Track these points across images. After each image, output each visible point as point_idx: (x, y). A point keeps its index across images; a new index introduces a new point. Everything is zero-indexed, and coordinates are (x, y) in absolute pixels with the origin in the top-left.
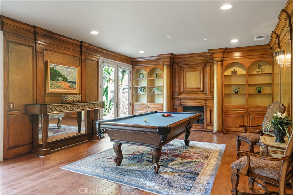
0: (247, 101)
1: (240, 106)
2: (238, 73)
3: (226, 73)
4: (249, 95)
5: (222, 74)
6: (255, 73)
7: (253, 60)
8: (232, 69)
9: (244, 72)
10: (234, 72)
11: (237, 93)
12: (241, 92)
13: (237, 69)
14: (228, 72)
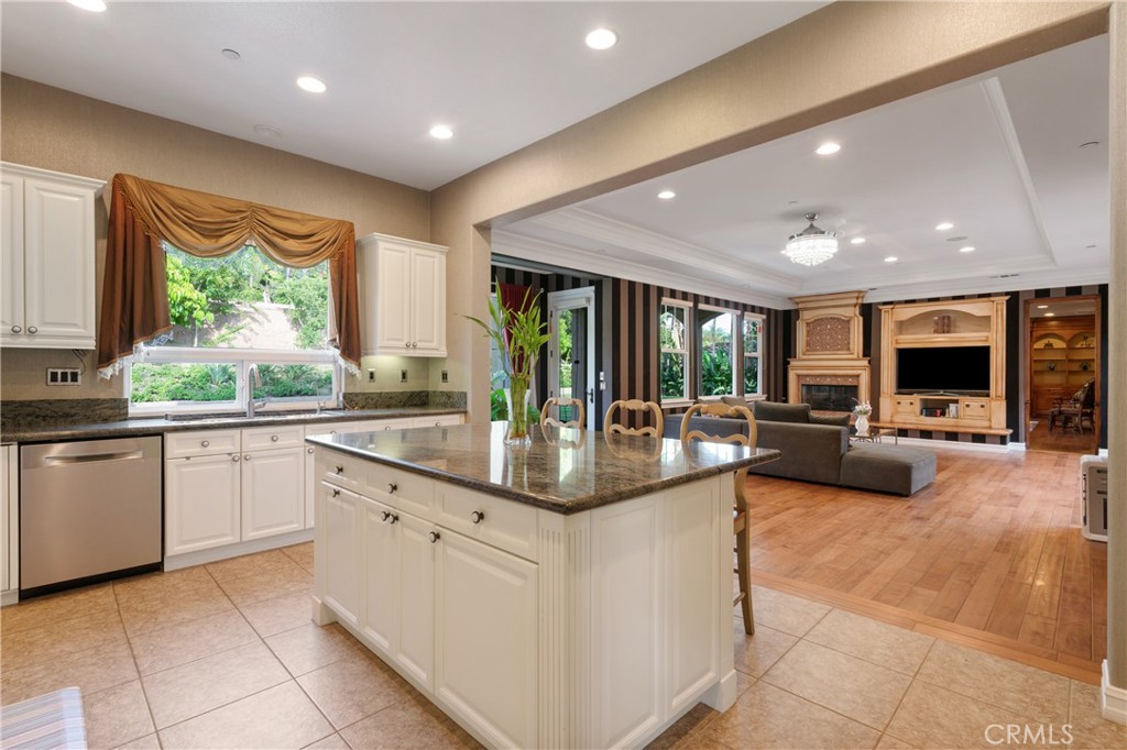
0: (1067, 379)
1: (1057, 385)
2: (1055, 346)
3: (1036, 346)
4: (1071, 373)
5: (1031, 346)
6: (1079, 346)
7: (1076, 332)
8: (1046, 341)
9: (1064, 345)
10: (1049, 346)
11: (1052, 369)
12: (1059, 368)
13: (1052, 341)
14: (1040, 345)
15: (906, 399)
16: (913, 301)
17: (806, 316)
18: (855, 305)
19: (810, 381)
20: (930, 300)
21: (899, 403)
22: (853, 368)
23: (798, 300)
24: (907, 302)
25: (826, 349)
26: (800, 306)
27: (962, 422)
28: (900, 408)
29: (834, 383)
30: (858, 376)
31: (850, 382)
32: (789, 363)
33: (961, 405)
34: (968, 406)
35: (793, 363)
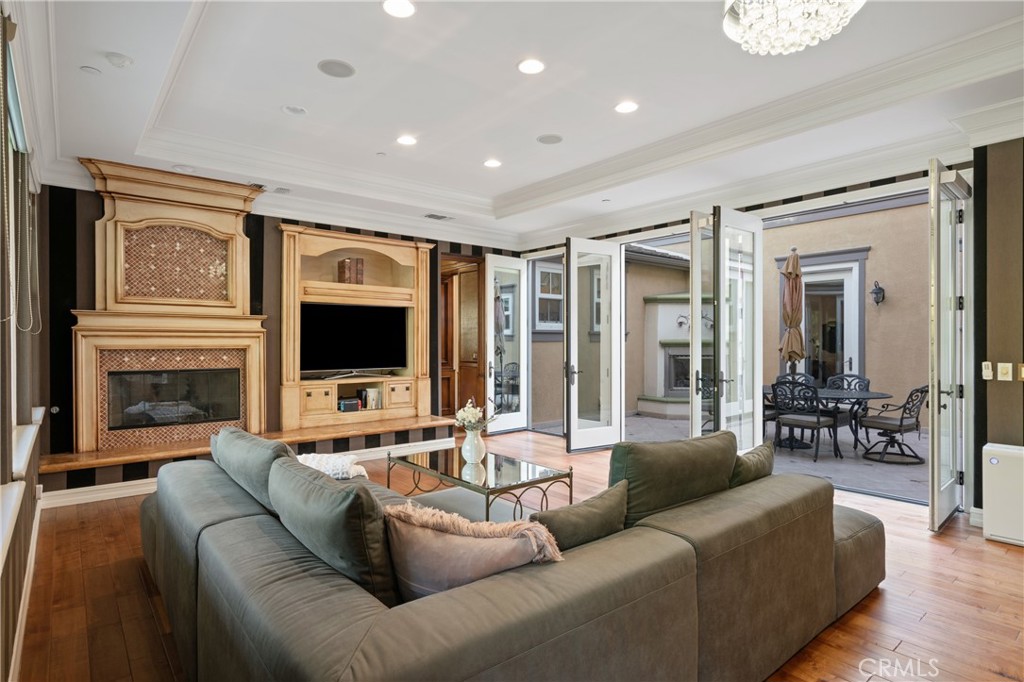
15: (318, 387)
16: (327, 227)
17: (127, 213)
18: (237, 212)
19: (131, 363)
20: (350, 230)
21: (309, 395)
22: (235, 334)
23: (106, 170)
24: (319, 226)
25: (174, 294)
26: (112, 186)
27: (387, 414)
28: (312, 403)
29: (192, 365)
30: (244, 351)
31: (226, 362)
32: (74, 320)
33: (386, 389)
34: (393, 390)
35: (85, 320)
